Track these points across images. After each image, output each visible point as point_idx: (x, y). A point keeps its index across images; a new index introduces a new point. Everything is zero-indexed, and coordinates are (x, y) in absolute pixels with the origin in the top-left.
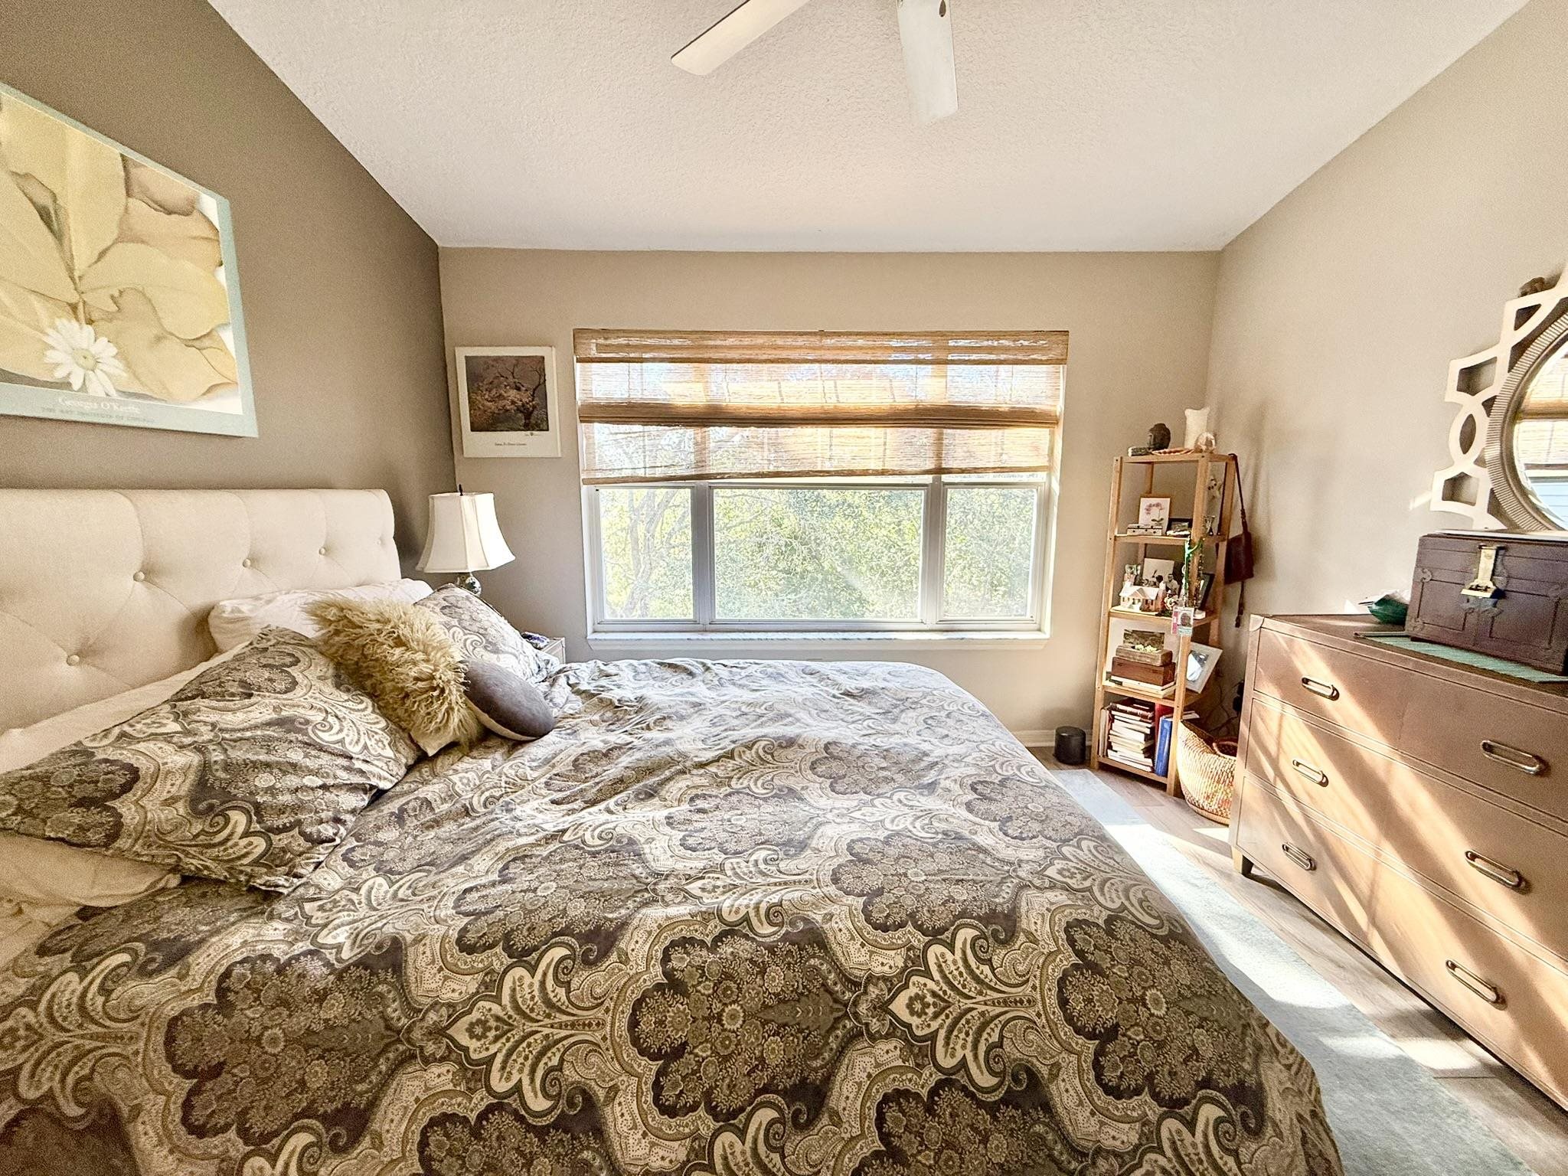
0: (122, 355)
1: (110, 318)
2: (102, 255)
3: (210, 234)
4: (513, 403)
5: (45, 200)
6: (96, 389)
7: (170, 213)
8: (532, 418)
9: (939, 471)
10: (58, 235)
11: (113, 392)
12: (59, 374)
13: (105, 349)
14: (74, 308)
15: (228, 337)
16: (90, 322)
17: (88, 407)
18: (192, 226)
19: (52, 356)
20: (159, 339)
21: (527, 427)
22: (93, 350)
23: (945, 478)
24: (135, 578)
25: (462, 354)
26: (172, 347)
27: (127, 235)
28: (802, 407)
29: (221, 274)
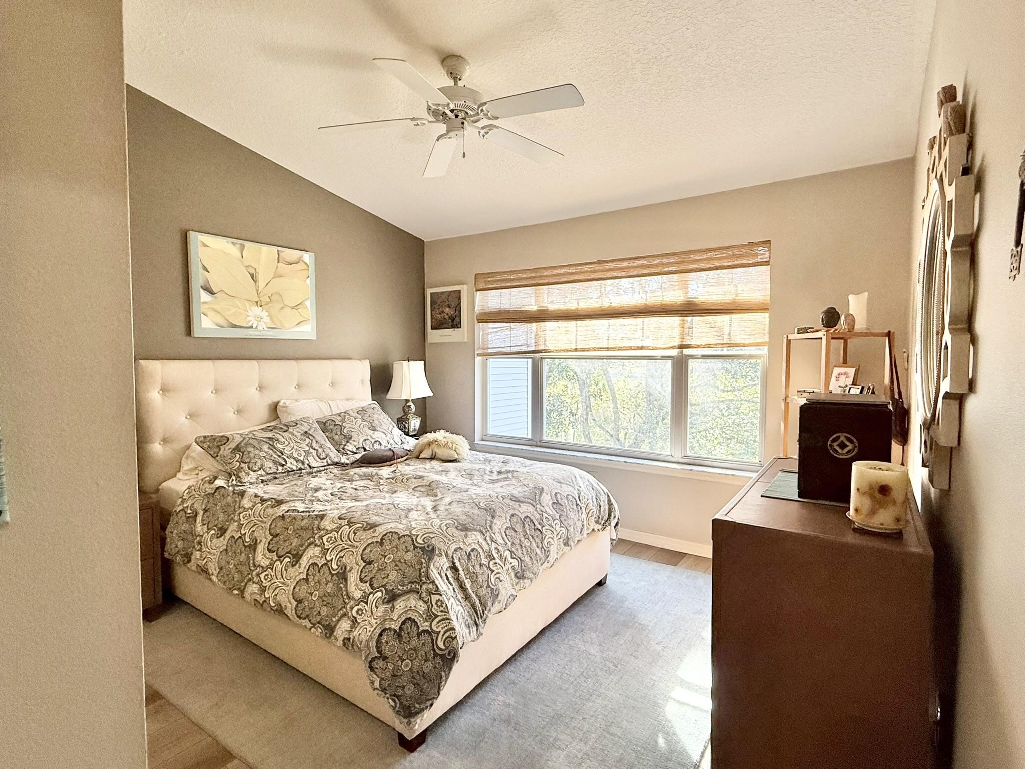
0: (270, 316)
1: (267, 304)
2: (267, 285)
3: (306, 267)
4: (448, 314)
5: (252, 271)
6: (260, 328)
7: (291, 264)
8: (454, 323)
9: (682, 347)
10: (255, 282)
11: (266, 329)
12: (250, 325)
13: (265, 314)
14: (257, 303)
15: (308, 304)
16: (261, 306)
17: (257, 333)
18: (301, 266)
19: (249, 319)
20: (282, 308)
21: (453, 327)
22: (261, 315)
23: (686, 352)
24: (256, 389)
25: (429, 292)
26: (288, 311)
27: (277, 276)
28: (588, 308)
29: (308, 281)
